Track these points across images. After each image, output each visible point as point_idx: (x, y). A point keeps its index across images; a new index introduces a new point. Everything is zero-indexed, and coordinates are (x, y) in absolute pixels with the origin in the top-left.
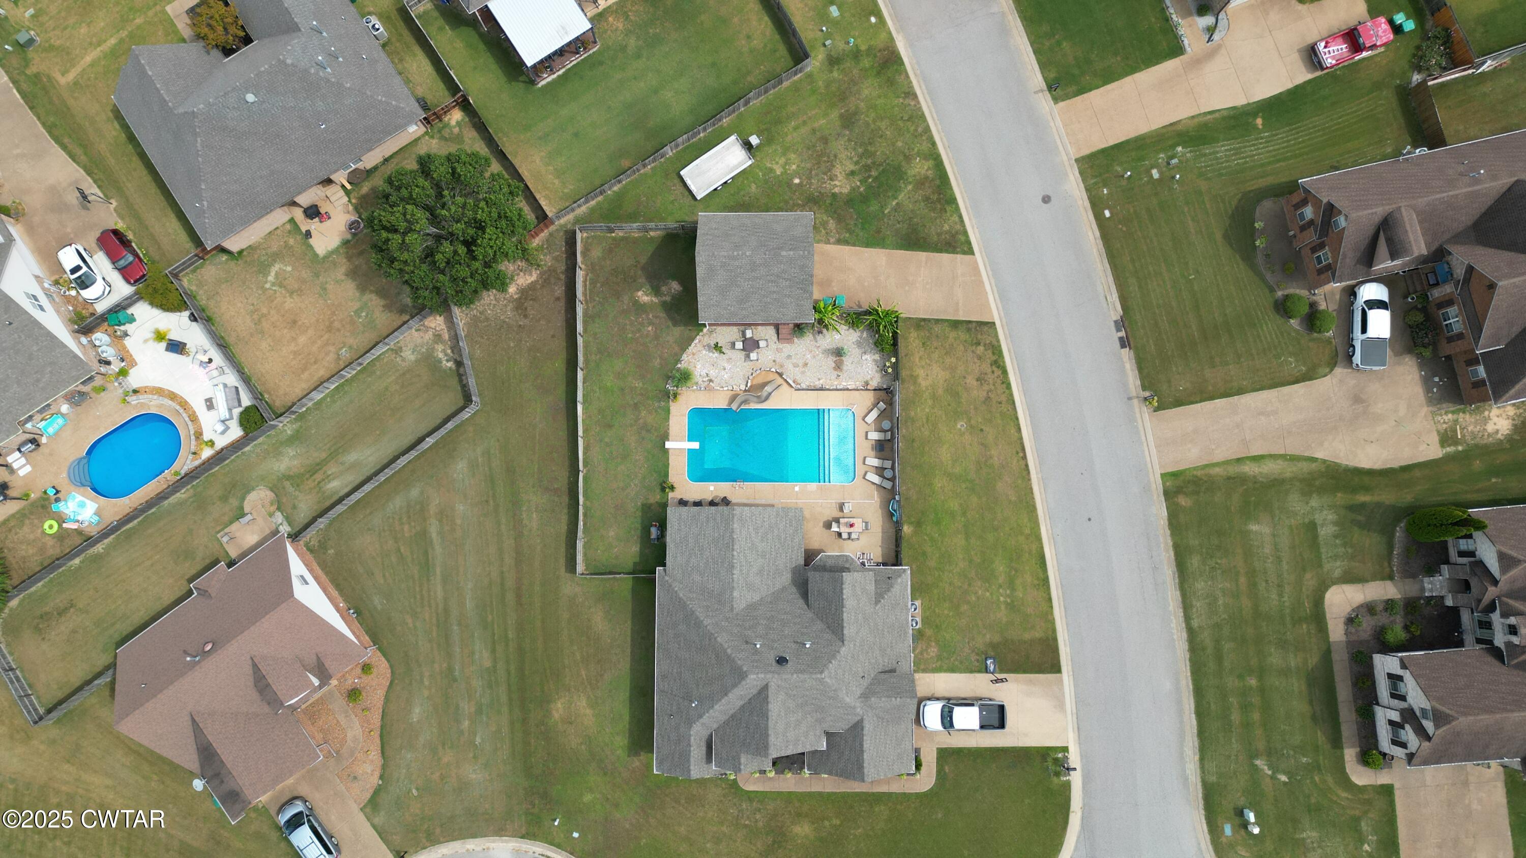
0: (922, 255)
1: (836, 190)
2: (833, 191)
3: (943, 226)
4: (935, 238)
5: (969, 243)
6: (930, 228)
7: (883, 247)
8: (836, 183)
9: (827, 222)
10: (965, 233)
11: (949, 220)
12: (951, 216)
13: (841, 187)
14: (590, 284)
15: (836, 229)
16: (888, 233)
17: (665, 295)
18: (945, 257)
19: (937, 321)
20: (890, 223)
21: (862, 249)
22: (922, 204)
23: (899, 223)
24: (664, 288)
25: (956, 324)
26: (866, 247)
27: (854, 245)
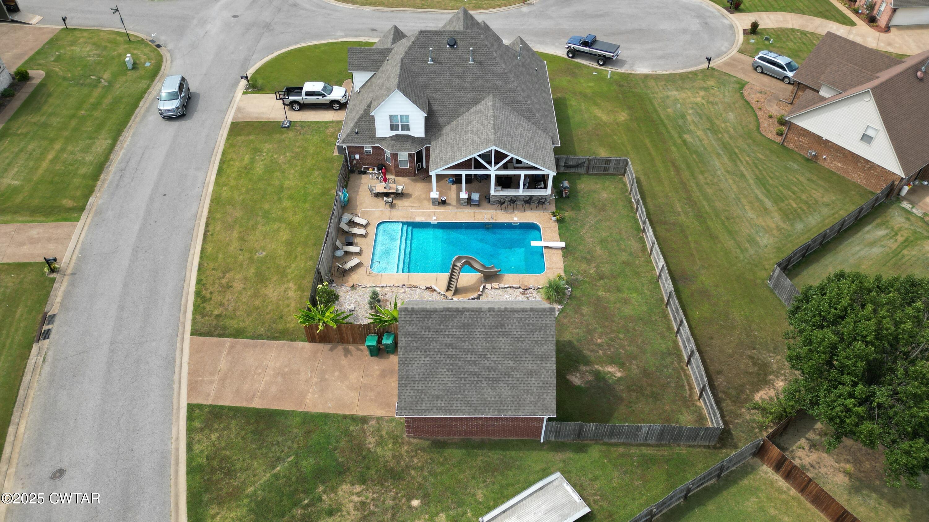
0: (257, 404)
1: (358, 488)
2: (363, 487)
3: (218, 438)
4: (233, 423)
5: (190, 418)
6: (237, 436)
7: (306, 414)
8: (356, 499)
9: (378, 444)
10: (190, 430)
11: (207, 446)
12: (202, 451)
13: (351, 494)
14: (683, 386)
15: (365, 436)
16: (295, 430)
17: (587, 371)
18: (227, 402)
19: (259, 337)
20: (289, 443)
21: (334, 412)
22: (238, 467)
23: (278, 443)
24: (590, 378)
25: (238, 334)
26: (329, 414)
27: (345, 417)
